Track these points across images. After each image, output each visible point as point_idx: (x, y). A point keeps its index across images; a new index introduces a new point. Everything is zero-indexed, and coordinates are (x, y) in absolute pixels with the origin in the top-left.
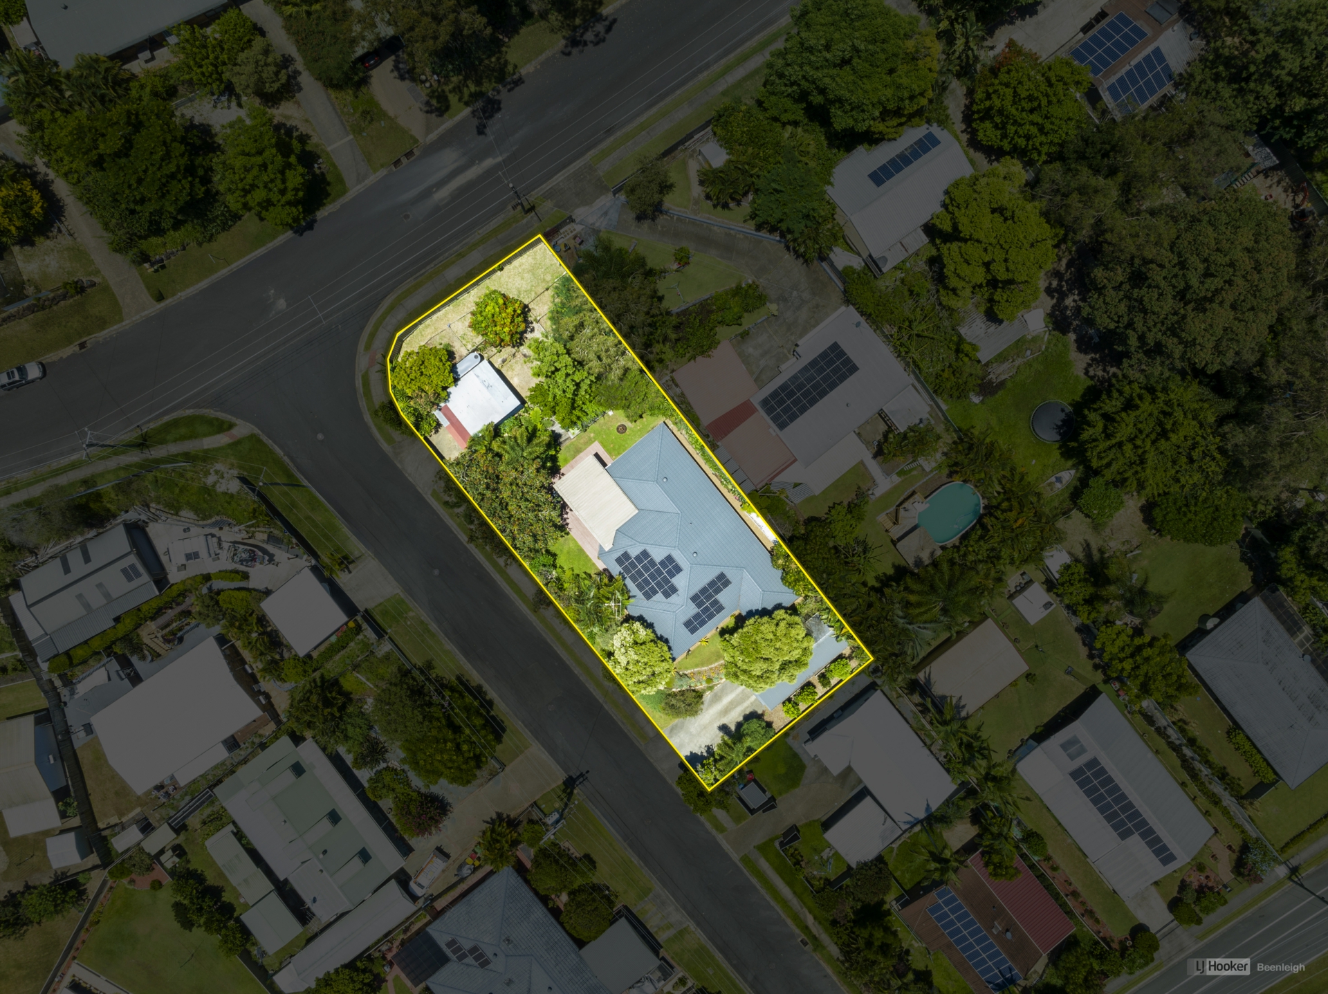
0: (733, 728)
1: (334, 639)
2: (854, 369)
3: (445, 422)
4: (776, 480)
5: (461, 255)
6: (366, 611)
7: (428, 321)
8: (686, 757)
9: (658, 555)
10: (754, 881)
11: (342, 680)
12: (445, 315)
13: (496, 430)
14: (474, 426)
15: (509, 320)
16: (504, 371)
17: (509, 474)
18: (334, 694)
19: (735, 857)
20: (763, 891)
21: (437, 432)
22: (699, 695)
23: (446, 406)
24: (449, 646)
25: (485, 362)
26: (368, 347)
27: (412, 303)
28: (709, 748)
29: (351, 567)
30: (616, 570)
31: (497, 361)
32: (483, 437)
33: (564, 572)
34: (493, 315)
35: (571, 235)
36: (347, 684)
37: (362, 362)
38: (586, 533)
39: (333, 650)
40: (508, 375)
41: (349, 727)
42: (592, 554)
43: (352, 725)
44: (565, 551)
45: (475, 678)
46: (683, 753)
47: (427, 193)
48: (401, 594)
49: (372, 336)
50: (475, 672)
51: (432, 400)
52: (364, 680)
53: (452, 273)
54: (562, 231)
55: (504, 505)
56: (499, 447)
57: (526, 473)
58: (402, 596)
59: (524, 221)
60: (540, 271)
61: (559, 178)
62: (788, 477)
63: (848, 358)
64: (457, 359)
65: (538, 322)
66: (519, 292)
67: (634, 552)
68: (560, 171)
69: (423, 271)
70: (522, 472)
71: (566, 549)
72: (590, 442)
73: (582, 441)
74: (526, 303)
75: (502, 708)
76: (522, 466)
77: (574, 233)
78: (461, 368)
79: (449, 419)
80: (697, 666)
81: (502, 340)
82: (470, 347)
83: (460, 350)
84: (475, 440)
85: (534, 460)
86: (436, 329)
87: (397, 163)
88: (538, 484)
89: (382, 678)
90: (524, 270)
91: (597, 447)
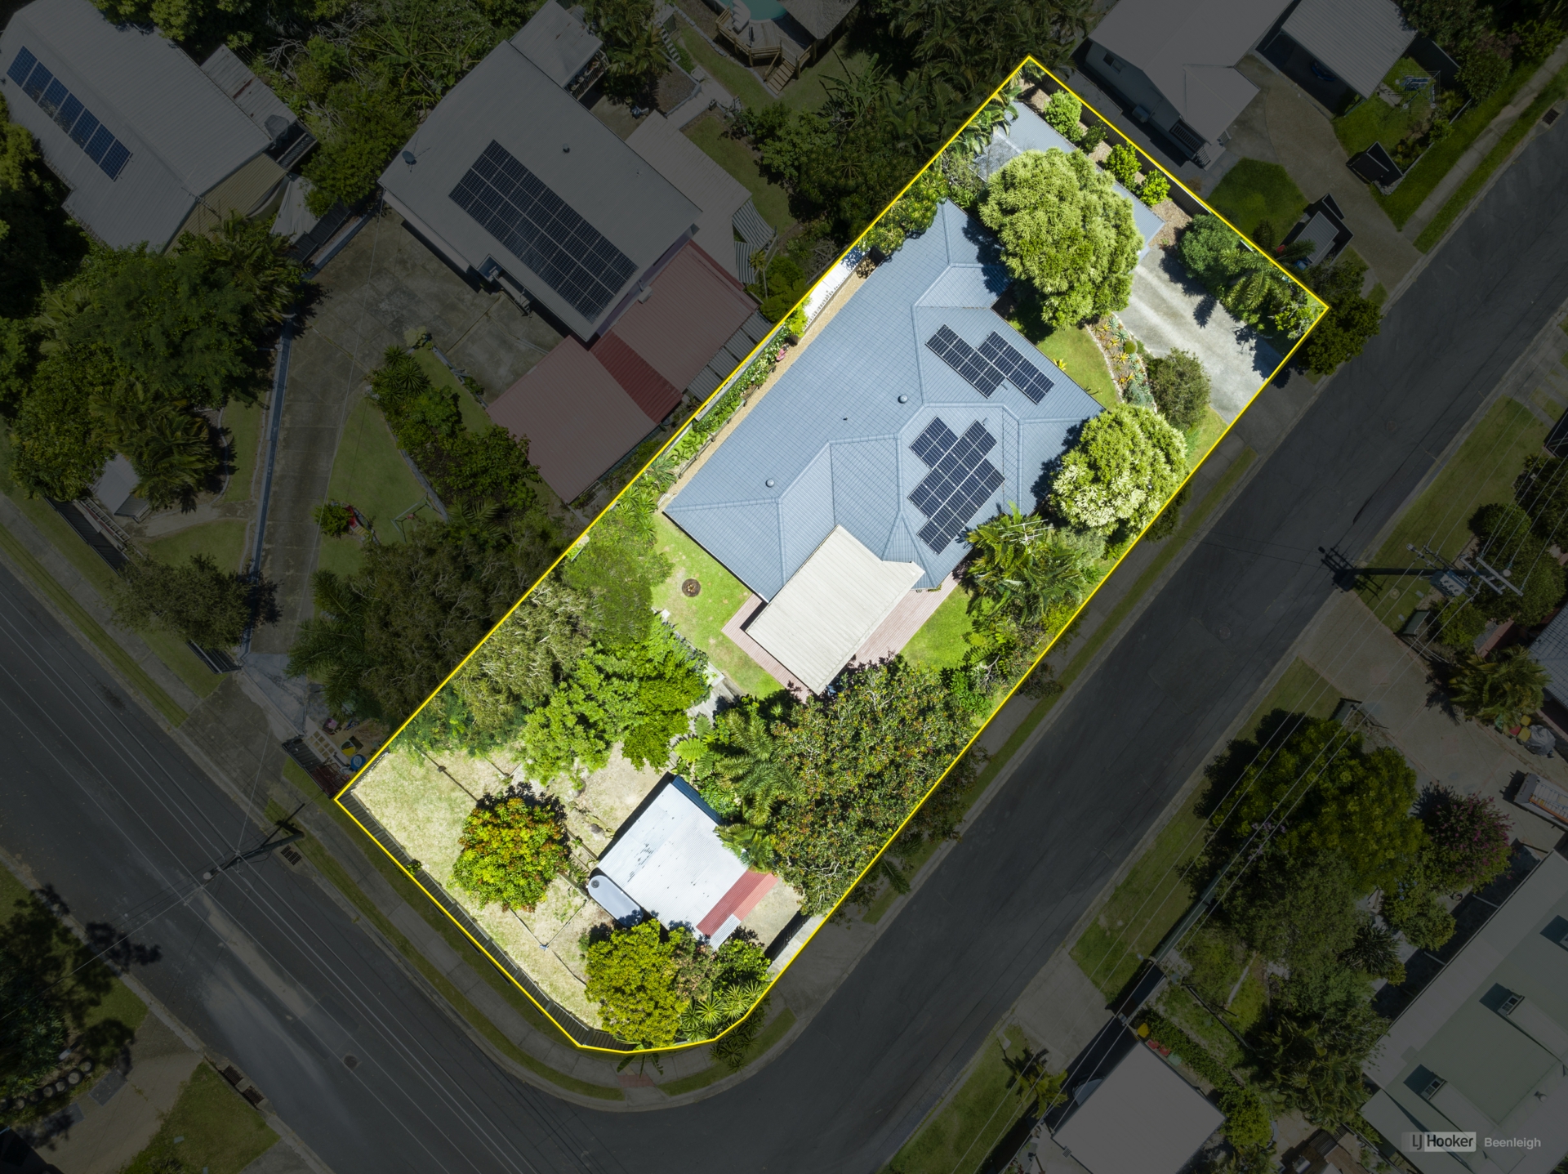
0: (1198, 299)
1: (1176, 1060)
2: (495, 151)
3: (731, 924)
4: (735, 274)
5: (405, 947)
6: (1113, 1006)
7: (544, 988)
8: (1265, 375)
9: (916, 471)
10: (1457, 223)
11: (1243, 1027)
12: (527, 957)
13: (730, 821)
14: (729, 867)
15: (504, 832)
16: (616, 826)
17: (809, 785)
18: (1277, 1040)
19: (1422, 262)
20: (1473, 204)
21: (752, 934)
22: (1154, 367)
23: (699, 927)
24: (1148, 841)
25: (602, 865)
26: (615, 1094)
27: (513, 1025)
28: (1242, 337)
29: (1034, 1052)
30: (956, 551)
31: (598, 842)
32: (746, 844)
33: (974, 650)
34: (499, 866)
35: (327, 739)
36: (1247, 1015)
37: (645, 1099)
38: (896, 619)
39: (1197, 1059)
40: (623, 816)
41: (1328, 1000)
42: (932, 603)
43: (1325, 993)
44: (936, 654)
45: (1195, 783)
46: (1260, 382)
47: (298, 1030)
48: (1069, 948)
49: (591, 1089)
50: (1187, 785)
51: (689, 959)
52: (1237, 987)
53: (442, 957)
54: (323, 759)
55: (875, 779)
56: (761, 811)
57: (802, 748)
58: (1073, 944)
59: (317, 834)
60: (409, 788)
61: (223, 781)
62: (725, 253)
63: (476, 166)
64: (607, 921)
65: (509, 777)
66: (455, 822)
67: (918, 519)
68: (209, 781)
69: (449, 1014)
70: (801, 755)
71: (932, 654)
72: (724, 643)
73: (726, 658)
74: (474, 804)
75: (1241, 725)
76: (790, 757)
77: (322, 734)
78: (621, 912)
79: (724, 917)
80: (1105, 375)
81: (550, 839)
82: (578, 900)
83: (587, 918)
84: (755, 858)
85: (774, 737)
86: (556, 970)
87: (252, 1097)
88: (820, 721)
89: (1230, 953)
90: (411, 821)
91: (732, 629)
